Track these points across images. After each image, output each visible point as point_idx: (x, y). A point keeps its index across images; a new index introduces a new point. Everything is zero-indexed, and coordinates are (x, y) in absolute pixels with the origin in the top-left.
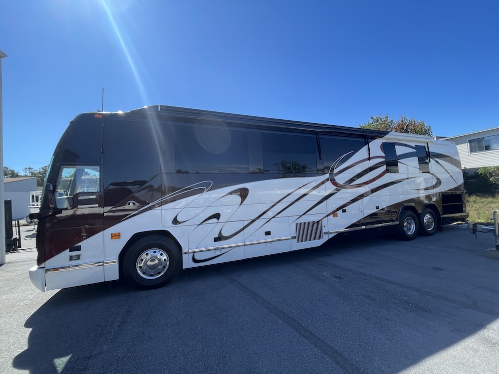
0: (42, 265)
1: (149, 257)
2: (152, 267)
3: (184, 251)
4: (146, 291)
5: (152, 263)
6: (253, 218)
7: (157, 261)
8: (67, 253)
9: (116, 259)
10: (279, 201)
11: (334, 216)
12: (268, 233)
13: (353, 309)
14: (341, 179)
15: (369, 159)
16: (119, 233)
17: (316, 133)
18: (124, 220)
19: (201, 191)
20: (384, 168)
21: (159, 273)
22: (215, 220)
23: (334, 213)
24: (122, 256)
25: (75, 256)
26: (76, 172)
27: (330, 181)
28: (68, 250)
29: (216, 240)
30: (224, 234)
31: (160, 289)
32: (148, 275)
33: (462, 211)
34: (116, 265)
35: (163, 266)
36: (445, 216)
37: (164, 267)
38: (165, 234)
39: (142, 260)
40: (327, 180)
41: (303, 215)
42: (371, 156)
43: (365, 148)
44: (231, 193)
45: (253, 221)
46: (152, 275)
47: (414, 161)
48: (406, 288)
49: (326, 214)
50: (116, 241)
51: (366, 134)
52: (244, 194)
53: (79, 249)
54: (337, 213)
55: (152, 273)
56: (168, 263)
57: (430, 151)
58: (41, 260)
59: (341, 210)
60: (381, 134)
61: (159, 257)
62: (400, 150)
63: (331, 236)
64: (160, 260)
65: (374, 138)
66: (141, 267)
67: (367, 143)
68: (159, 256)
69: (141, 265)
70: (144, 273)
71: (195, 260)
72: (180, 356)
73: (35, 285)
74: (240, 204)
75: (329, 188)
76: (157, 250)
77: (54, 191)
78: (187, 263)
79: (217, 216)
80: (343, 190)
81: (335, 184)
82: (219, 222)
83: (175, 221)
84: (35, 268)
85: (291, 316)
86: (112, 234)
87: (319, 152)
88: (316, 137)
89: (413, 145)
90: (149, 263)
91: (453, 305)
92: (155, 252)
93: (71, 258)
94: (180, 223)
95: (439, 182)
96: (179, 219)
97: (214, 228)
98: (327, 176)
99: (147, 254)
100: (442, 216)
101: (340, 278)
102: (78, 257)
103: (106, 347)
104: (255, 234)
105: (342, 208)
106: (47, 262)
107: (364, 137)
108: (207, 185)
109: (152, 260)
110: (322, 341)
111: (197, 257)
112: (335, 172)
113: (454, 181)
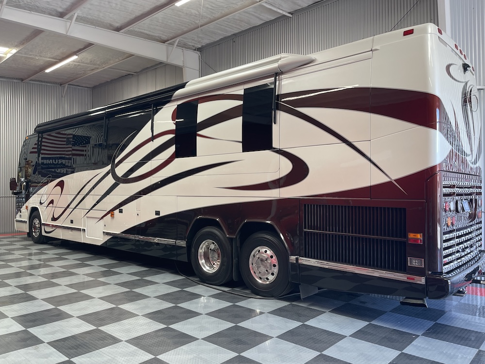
10: (78, 194)
11: (111, 216)
12: (72, 222)
15: (153, 138)
20: (172, 149)
22: (51, 205)
23: (112, 212)
24: (30, 220)
27: (111, 174)
29: (52, 219)
34: (28, 224)
40: (108, 173)
41: (91, 209)
50: (28, 211)
52: (61, 184)
53: (21, 211)
59: (118, 210)
63: (108, 238)
71: (46, 232)
74: (61, 194)
79: (52, 202)
86: (26, 206)
96: (42, 202)
98: (109, 167)
105: (120, 207)
112: (117, 161)
113: (372, 166)
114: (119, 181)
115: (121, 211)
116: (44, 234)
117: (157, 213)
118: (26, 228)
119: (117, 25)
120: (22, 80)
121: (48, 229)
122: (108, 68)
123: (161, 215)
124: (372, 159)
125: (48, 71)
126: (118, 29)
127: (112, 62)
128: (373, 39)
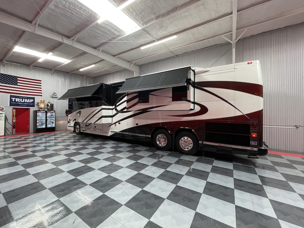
3: (81, 127)
14: (119, 108)
23: (115, 124)
56: (79, 129)
75: (114, 112)
80: (120, 114)
81: (116, 110)
99: (77, 126)
102: (70, 124)
112: (117, 105)
113: (236, 109)
114: (118, 112)
115: (119, 123)
116: (81, 131)
117: (137, 124)
118: (72, 129)
119: (114, 54)
120: (68, 73)
121: (84, 129)
122: (104, 70)
123: (139, 125)
124: (235, 106)
125: (81, 70)
126: (114, 56)
127: (105, 68)
128: (235, 65)
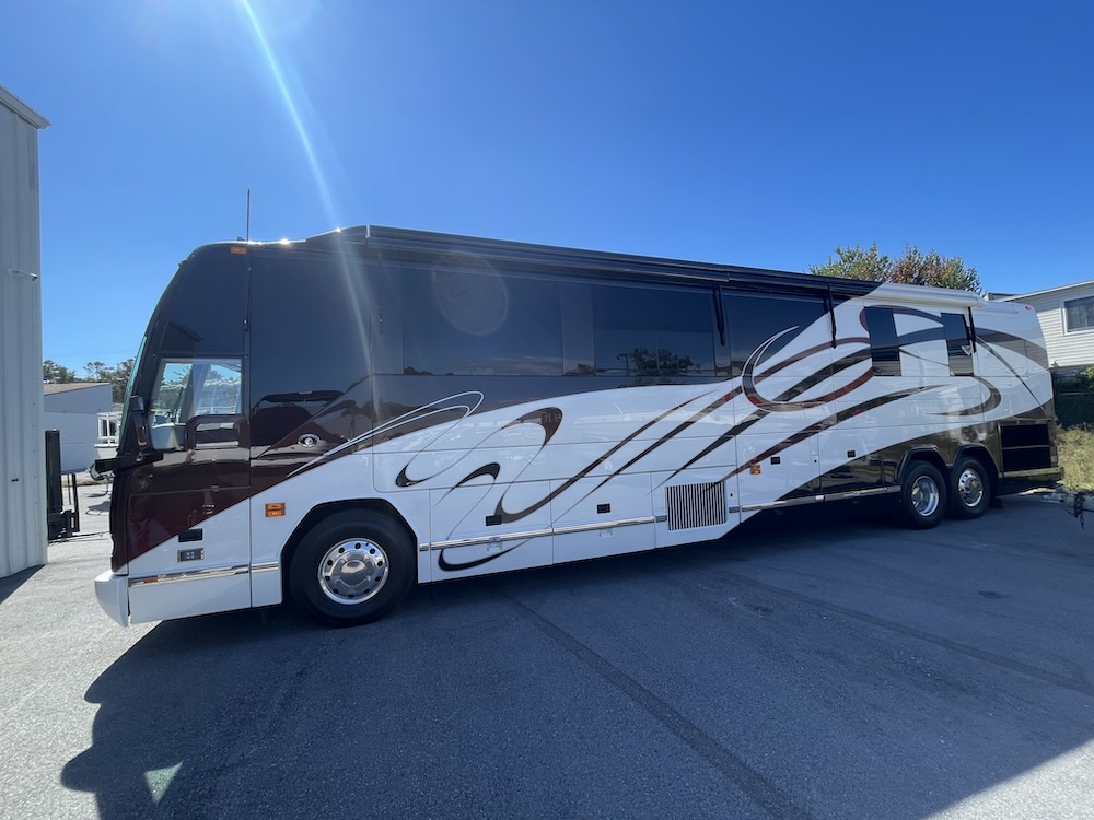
0: (123, 570)
1: (345, 557)
2: (351, 579)
3: (420, 545)
4: (340, 630)
5: (352, 570)
6: (573, 475)
7: (362, 566)
8: (173, 545)
9: (274, 558)
10: (630, 438)
11: (752, 473)
12: (604, 509)
13: (796, 681)
14: (769, 389)
15: (834, 344)
16: (283, 505)
17: (714, 286)
18: (292, 476)
19: (457, 414)
20: (867, 364)
21: (367, 592)
22: (488, 478)
23: (753, 465)
24: (290, 554)
25: (190, 551)
26: (192, 371)
27: (743, 394)
28: (177, 538)
29: (491, 521)
30: (509, 509)
31: (369, 626)
32: (343, 595)
33: (1049, 465)
34: (276, 573)
35: (375, 576)
36: (1006, 474)
37: (378, 579)
38: (380, 506)
39: (330, 563)
40: (738, 391)
41: (684, 468)
42: (837, 338)
43: (824, 320)
44: (522, 420)
45: (572, 481)
46: (351, 597)
47: (939, 349)
48: (918, 637)
49: (734, 468)
50: (277, 520)
51: (826, 288)
52: (551, 421)
53: (198, 536)
54: (759, 467)
55: (352, 592)
56: (387, 570)
57: (975, 326)
58: (119, 559)
59: (769, 459)
60: (861, 287)
61: (366, 557)
62: (904, 325)
63: (746, 516)
64: (368, 564)
65: (845, 298)
66: (328, 578)
67: (828, 308)
68: (367, 555)
69: (330, 574)
70: (335, 592)
71: (444, 565)
72: (412, 774)
73: (108, 611)
74: (542, 443)
75: (742, 409)
76: (363, 543)
77: (147, 412)
78: (428, 572)
79: (493, 469)
80: (773, 415)
81: (755, 399)
82: (497, 481)
83: (402, 480)
84: (107, 575)
85: (656, 693)
86: (267, 506)
87: (721, 330)
88: (714, 295)
89: (937, 312)
90: (346, 570)
91: (1029, 678)
92: (358, 546)
93: (183, 556)
94: (412, 483)
95: (996, 398)
96: (409, 475)
97: (485, 495)
98: (738, 382)
99: (342, 551)
100: (1000, 475)
101: (766, 610)
102: (197, 554)
103: (255, 750)
104: (576, 510)
105: (772, 454)
106: (132, 563)
107: (821, 294)
108: (471, 401)
109: (352, 564)
110: (725, 751)
111: (450, 559)
112: (756, 373)
113: (1031, 395)
114: (764, 407)
115: (776, 461)
117: (851, 454)
123: (858, 455)
